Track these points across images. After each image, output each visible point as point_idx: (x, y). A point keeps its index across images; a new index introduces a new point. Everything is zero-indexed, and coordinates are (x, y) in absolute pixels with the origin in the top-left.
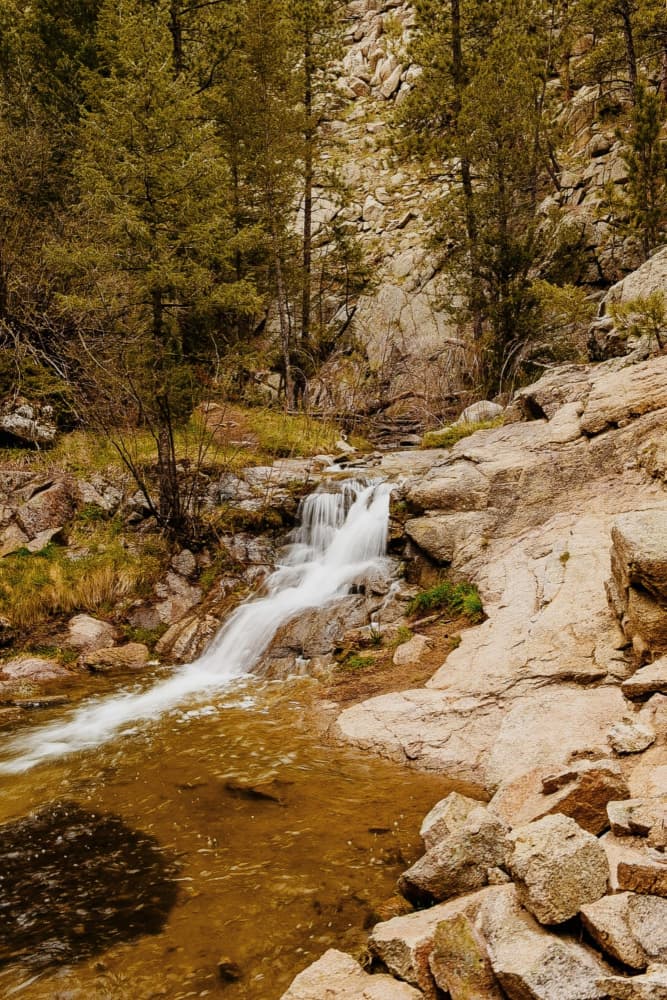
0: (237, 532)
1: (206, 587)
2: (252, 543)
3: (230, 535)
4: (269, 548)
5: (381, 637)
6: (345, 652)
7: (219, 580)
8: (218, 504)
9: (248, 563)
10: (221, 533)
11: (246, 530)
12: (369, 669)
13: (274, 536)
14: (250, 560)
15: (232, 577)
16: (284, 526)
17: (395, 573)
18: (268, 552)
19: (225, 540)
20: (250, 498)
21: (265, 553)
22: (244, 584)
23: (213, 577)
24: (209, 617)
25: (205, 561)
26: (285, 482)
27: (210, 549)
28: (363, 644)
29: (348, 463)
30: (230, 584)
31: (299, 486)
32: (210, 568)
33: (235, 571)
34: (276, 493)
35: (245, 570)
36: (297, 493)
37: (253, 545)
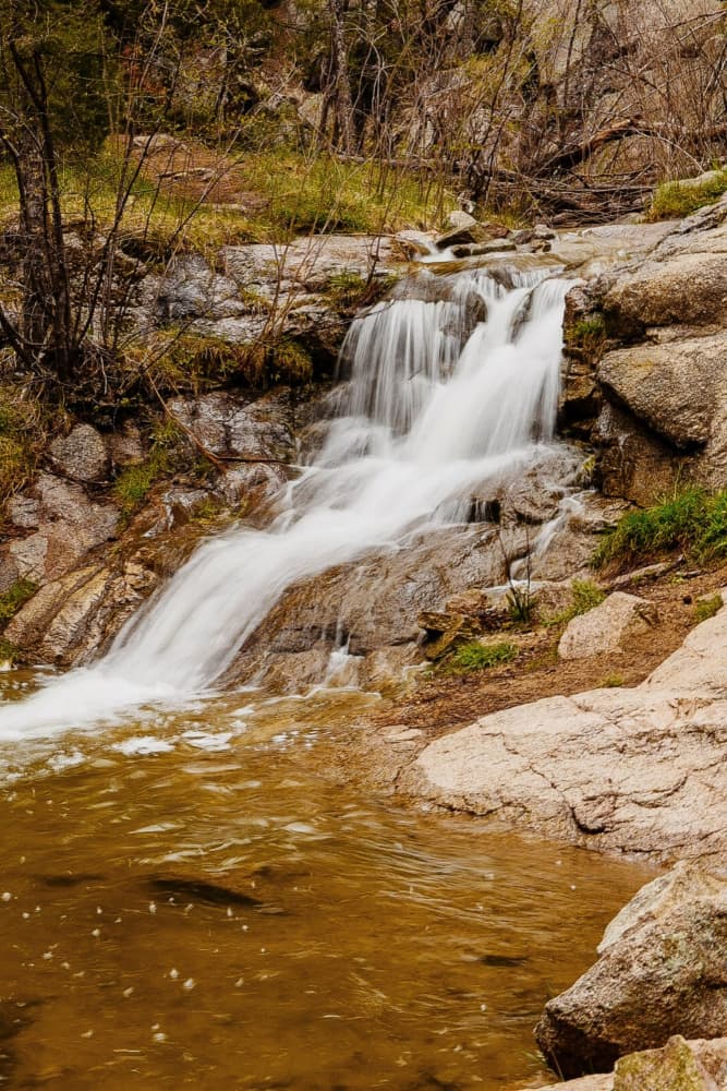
0: (205, 391)
1: (129, 506)
2: (240, 416)
3: (188, 395)
4: (279, 428)
5: (534, 605)
6: (447, 638)
7: (159, 492)
8: (162, 323)
9: (230, 458)
10: (168, 394)
11: (226, 387)
12: (500, 669)
13: (293, 401)
14: (235, 453)
15: (192, 487)
16: (317, 379)
17: (572, 476)
18: (276, 435)
19: (177, 406)
20: (241, 314)
21: (269, 439)
22: (218, 502)
23: (145, 485)
24: (131, 567)
25: (130, 452)
26: (320, 278)
27: (140, 425)
28: (490, 621)
29: (471, 246)
30: (186, 500)
31: (352, 286)
32: (141, 465)
33: (200, 474)
34: (299, 305)
35: (220, 472)
37: (241, 419)
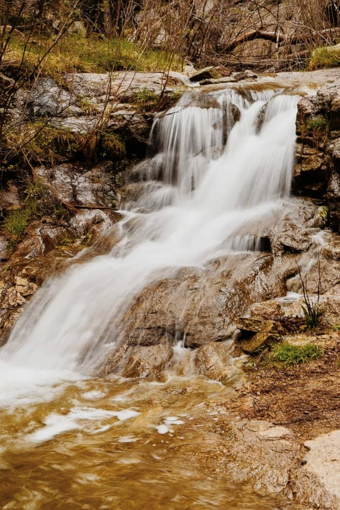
0: (58, 163)
1: (14, 237)
2: (81, 179)
3: (48, 165)
4: (107, 187)
6: (261, 338)
7: (34, 227)
8: (30, 118)
9: (78, 206)
10: (36, 164)
11: (71, 161)
12: (313, 365)
13: (114, 170)
14: (79, 202)
15: (54, 225)
16: (129, 157)
17: (312, 221)
18: (105, 192)
19: (40, 172)
20: (80, 115)
21: (100, 194)
22: (73, 236)
23: (24, 223)
24: (20, 280)
25: (11, 201)
26: (129, 94)
27: (18, 184)
28: (290, 326)
30: (52, 233)
31: (151, 98)
32: (20, 210)
33: (59, 217)
34: (117, 110)
35: (72, 214)
36: (148, 109)
37: (82, 181)
